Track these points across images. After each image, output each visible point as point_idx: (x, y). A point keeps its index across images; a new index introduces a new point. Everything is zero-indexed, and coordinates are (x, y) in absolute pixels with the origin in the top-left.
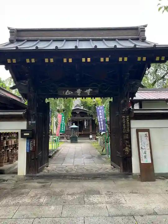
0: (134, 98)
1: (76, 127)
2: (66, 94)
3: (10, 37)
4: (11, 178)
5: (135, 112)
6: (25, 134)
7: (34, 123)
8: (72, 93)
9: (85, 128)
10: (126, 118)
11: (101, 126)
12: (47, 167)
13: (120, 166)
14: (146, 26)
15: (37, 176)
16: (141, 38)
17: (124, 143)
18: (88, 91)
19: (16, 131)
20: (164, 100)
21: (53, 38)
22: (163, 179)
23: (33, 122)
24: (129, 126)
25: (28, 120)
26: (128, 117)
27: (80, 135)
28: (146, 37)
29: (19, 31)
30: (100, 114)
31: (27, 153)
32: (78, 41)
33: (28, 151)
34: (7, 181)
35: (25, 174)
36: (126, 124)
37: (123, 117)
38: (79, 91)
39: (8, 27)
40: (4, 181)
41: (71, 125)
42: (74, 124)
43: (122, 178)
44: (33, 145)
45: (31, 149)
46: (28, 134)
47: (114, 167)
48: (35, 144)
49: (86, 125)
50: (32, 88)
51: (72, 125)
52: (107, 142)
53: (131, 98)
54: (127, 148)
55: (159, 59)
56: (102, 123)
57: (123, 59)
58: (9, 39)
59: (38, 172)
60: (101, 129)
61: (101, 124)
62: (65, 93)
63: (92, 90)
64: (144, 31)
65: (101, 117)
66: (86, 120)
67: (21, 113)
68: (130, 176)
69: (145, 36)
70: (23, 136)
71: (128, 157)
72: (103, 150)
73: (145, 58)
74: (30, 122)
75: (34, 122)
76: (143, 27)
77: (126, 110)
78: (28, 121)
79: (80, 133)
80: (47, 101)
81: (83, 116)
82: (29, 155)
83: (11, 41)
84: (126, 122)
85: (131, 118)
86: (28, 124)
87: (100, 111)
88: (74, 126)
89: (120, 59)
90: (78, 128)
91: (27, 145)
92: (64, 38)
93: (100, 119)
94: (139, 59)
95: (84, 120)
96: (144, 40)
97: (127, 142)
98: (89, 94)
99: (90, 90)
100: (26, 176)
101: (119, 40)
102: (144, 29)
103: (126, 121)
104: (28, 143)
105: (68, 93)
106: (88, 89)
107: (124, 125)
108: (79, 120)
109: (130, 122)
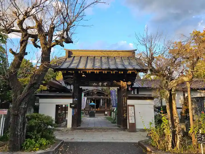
1: (94, 104)
6: (72, 106)
8: (97, 84)
9: (101, 105)
11: (113, 103)
17: (123, 112)
18: (105, 84)
19: (67, 104)
25: (73, 98)
26: (126, 98)
31: (72, 116)
34: (62, 130)
35: (71, 127)
37: (123, 98)
38: (100, 84)
41: (89, 103)
43: (122, 130)
44: (76, 111)
45: (75, 114)
46: (74, 106)
47: (119, 127)
49: (102, 102)
54: (125, 115)
56: (114, 101)
62: (93, 84)
63: (107, 83)
65: (113, 97)
66: (102, 99)
68: (126, 130)
72: (114, 120)
74: (74, 99)
75: (77, 99)
79: (97, 110)
81: (100, 96)
84: (124, 101)
85: (127, 99)
86: (73, 100)
88: (93, 103)
89: (120, 73)
91: (72, 111)
93: (113, 98)
95: (100, 99)
98: (105, 85)
100: (71, 128)
107: (124, 102)
108: (96, 99)
109: (127, 101)
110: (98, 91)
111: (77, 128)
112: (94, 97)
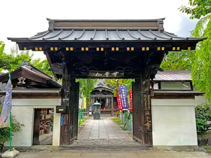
0: (154, 79)
2: (96, 75)
3: (49, 27)
4: (47, 148)
5: (155, 92)
6: (59, 110)
7: (67, 101)
8: (101, 75)
9: (107, 105)
10: (147, 97)
11: (124, 103)
12: (76, 139)
13: (141, 139)
14: (164, 19)
15: (70, 147)
16: (160, 29)
17: (145, 119)
19: (52, 107)
20: (180, 81)
21: (85, 28)
22: (180, 151)
23: (66, 99)
24: (150, 104)
25: (62, 97)
26: (149, 96)
27: (102, 112)
28: (164, 29)
29: (56, 21)
30: (123, 93)
32: (106, 31)
33: (62, 125)
34: (43, 150)
35: (59, 145)
36: (147, 103)
37: (145, 96)
39: (47, 18)
40: (40, 150)
42: (97, 101)
44: (66, 119)
45: (65, 123)
46: (63, 110)
47: (136, 140)
48: (68, 118)
49: (108, 102)
50: (66, 70)
51: (95, 102)
52: (129, 119)
53: (151, 79)
54: (148, 123)
55: (175, 49)
57: (146, 49)
58: (48, 29)
59: (70, 144)
60: (124, 106)
61: (124, 101)
63: (118, 73)
64: (163, 24)
65: (124, 95)
66: (108, 98)
67: (58, 92)
68: (150, 148)
69: (163, 27)
70: (58, 112)
71: (149, 131)
72: (125, 125)
73: (164, 48)
74: (64, 99)
75: (68, 99)
76: (161, 20)
77: (147, 90)
78: (62, 99)
79: (102, 110)
80: (77, 80)
81: (105, 94)
82: (62, 128)
83: (50, 31)
84: (147, 101)
86: (62, 101)
87: (123, 90)
88: (97, 103)
89: (143, 49)
90: (100, 105)
91: (61, 119)
92: (94, 28)
93: (123, 97)
94: (159, 49)
95: (106, 98)
96: (162, 31)
97: (148, 118)
98: (115, 76)
99: (117, 73)
100: (60, 147)
101: (141, 30)
102: (163, 22)
103: (147, 99)
104: (62, 118)
105: (98, 75)
106: (115, 72)
107: (146, 103)
108: (102, 97)
109: (150, 100)
110: (103, 89)
111: (70, 146)
112: (99, 96)
